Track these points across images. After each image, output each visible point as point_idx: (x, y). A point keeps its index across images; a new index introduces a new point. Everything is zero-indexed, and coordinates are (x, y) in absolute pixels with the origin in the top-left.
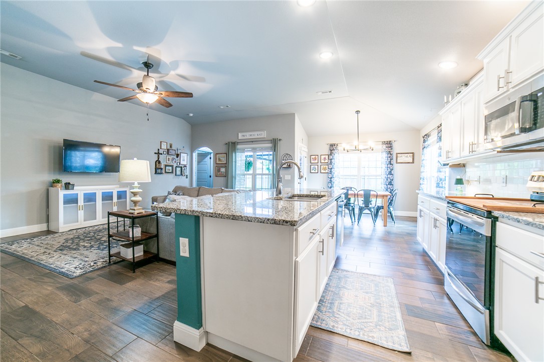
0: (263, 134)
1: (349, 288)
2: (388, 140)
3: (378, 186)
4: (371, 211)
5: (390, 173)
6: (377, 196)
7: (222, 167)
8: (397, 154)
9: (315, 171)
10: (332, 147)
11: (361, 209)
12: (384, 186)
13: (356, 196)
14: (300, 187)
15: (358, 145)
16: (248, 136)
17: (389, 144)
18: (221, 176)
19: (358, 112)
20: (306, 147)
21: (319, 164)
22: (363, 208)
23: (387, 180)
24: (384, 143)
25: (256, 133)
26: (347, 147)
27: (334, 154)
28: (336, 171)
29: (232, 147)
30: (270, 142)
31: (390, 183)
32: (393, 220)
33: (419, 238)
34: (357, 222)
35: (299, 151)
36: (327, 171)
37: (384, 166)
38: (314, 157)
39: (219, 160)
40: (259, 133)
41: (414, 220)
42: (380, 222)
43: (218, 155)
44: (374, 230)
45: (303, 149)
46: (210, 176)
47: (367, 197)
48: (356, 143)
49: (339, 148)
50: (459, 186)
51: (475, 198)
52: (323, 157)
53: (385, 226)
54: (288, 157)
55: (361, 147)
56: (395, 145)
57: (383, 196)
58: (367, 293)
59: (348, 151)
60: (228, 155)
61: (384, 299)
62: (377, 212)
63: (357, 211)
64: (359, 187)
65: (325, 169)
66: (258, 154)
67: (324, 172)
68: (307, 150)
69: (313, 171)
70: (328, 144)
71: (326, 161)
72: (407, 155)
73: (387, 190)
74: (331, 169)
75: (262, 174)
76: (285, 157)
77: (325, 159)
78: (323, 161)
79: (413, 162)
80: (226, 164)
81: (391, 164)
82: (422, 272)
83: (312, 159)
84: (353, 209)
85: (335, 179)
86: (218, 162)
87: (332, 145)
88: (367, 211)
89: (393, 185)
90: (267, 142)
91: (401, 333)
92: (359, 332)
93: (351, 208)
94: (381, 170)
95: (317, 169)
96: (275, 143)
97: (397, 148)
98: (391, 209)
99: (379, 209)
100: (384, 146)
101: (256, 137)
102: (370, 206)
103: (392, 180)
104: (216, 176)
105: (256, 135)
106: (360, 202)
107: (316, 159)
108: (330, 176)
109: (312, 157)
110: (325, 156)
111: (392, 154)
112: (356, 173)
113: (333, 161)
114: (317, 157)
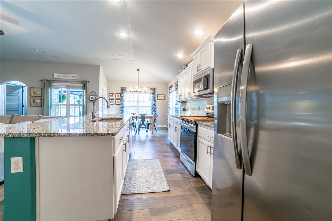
0: (76, 77)
1: (138, 168)
2: (153, 87)
3: (148, 112)
4: (145, 126)
5: (154, 105)
6: (148, 118)
7: (37, 99)
8: (157, 95)
9: (112, 103)
10: (123, 89)
11: (140, 125)
12: (151, 112)
13: (137, 118)
14: (102, 113)
15: (138, 89)
16: (62, 76)
17: (154, 90)
18: (37, 105)
19: (138, 70)
20: (106, 88)
21: (115, 99)
22: (141, 124)
23: (153, 109)
24: (151, 89)
25: (70, 75)
26: (132, 90)
27: (124, 93)
28: (126, 104)
29: (48, 83)
30: (81, 83)
31: (154, 111)
32: (156, 130)
33: (169, 138)
34: (138, 133)
35: (102, 90)
36: (119, 103)
37: (151, 101)
38: (111, 94)
39: (34, 93)
40: (72, 75)
41: (166, 129)
42: (149, 132)
43: (32, 89)
44: (147, 136)
45: (104, 89)
46: (23, 106)
47: (143, 118)
48: (137, 88)
49: (127, 90)
50: (184, 112)
51: (190, 117)
52: (117, 95)
53: (152, 133)
54: (94, 94)
55: (139, 90)
56: (157, 90)
57: (151, 117)
58: (148, 169)
59: (132, 92)
60: (43, 90)
61: (156, 170)
62: (148, 126)
63: (137, 126)
64: (139, 113)
65: (118, 102)
66: (71, 90)
67: (118, 104)
68: (107, 90)
69: (111, 103)
70: (120, 87)
71: (119, 97)
72: (162, 96)
73: (152, 114)
74: (122, 102)
75: (74, 105)
76: (92, 94)
77: (118, 96)
78: (117, 97)
79: (165, 100)
80: (42, 96)
81: (154, 100)
82: (171, 154)
83: (110, 96)
84: (136, 125)
85: (124, 108)
86: (32, 94)
87: (122, 88)
88: (143, 126)
89: (155, 111)
90: (78, 82)
91: (165, 183)
92: (147, 189)
93: (134, 125)
94: (149, 103)
95: (113, 102)
96: (85, 84)
97: (158, 92)
98: (155, 124)
99: (149, 124)
100: (151, 90)
101: (70, 78)
102: (145, 123)
103: (155, 109)
104: (31, 106)
105: (69, 77)
106: (139, 121)
107: (113, 96)
108: (121, 106)
109: (110, 94)
110: (118, 94)
111: (155, 95)
112: (136, 105)
113: (123, 97)
114: (113, 94)
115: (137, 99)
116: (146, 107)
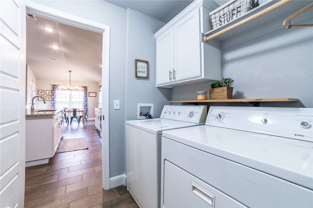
2: (85, 86)
3: (80, 107)
4: (77, 118)
5: (86, 101)
6: (79, 111)
8: (89, 92)
10: (54, 87)
12: (83, 107)
13: (69, 112)
15: (70, 87)
17: (85, 88)
19: (70, 71)
20: (35, 85)
21: (45, 95)
22: (73, 117)
23: (85, 104)
24: (83, 87)
26: (64, 88)
27: (56, 91)
31: (86, 106)
32: (87, 122)
34: (70, 125)
35: (30, 87)
36: (50, 100)
37: (83, 98)
38: (41, 91)
42: (81, 124)
44: (79, 126)
45: (33, 86)
47: (75, 111)
49: (58, 87)
52: (47, 92)
53: (84, 124)
55: (71, 88)
56: (88, 89)
57: (82, 111)
59: (64, 90)
62: (80, 118)
63: (70, 120)
64: (70, 108)
65: (49, 98)
67: (49, 100)
68: (36, 87)
70: (51, 85)
71: (50, 94)
72: (93, 93)
73: (85, 109)
74: (54, 98)
77: (49, 93)
78: (47, 94)
79: (96, 97)
81: (86, 97)
83: (39, 92)
84: (68, 119)
85: (56, 104)
87: (54, 85)
88: (75, 119)
93: (66, 118)
97: (89, 90)
98: (86, 117)
99: (81, 117)
100: (83, 89)
102: (76, 116)
103: (87, 104)
106: (72, 114)
107: (42, 92)
108: (53, 102)
109: (39, 91)
110: (49, 91)
111: (87, 93)
112: (69, 101)
113: (54, 94)
114: (43, 91)
115: (69, 95)
116: (79, 103)
